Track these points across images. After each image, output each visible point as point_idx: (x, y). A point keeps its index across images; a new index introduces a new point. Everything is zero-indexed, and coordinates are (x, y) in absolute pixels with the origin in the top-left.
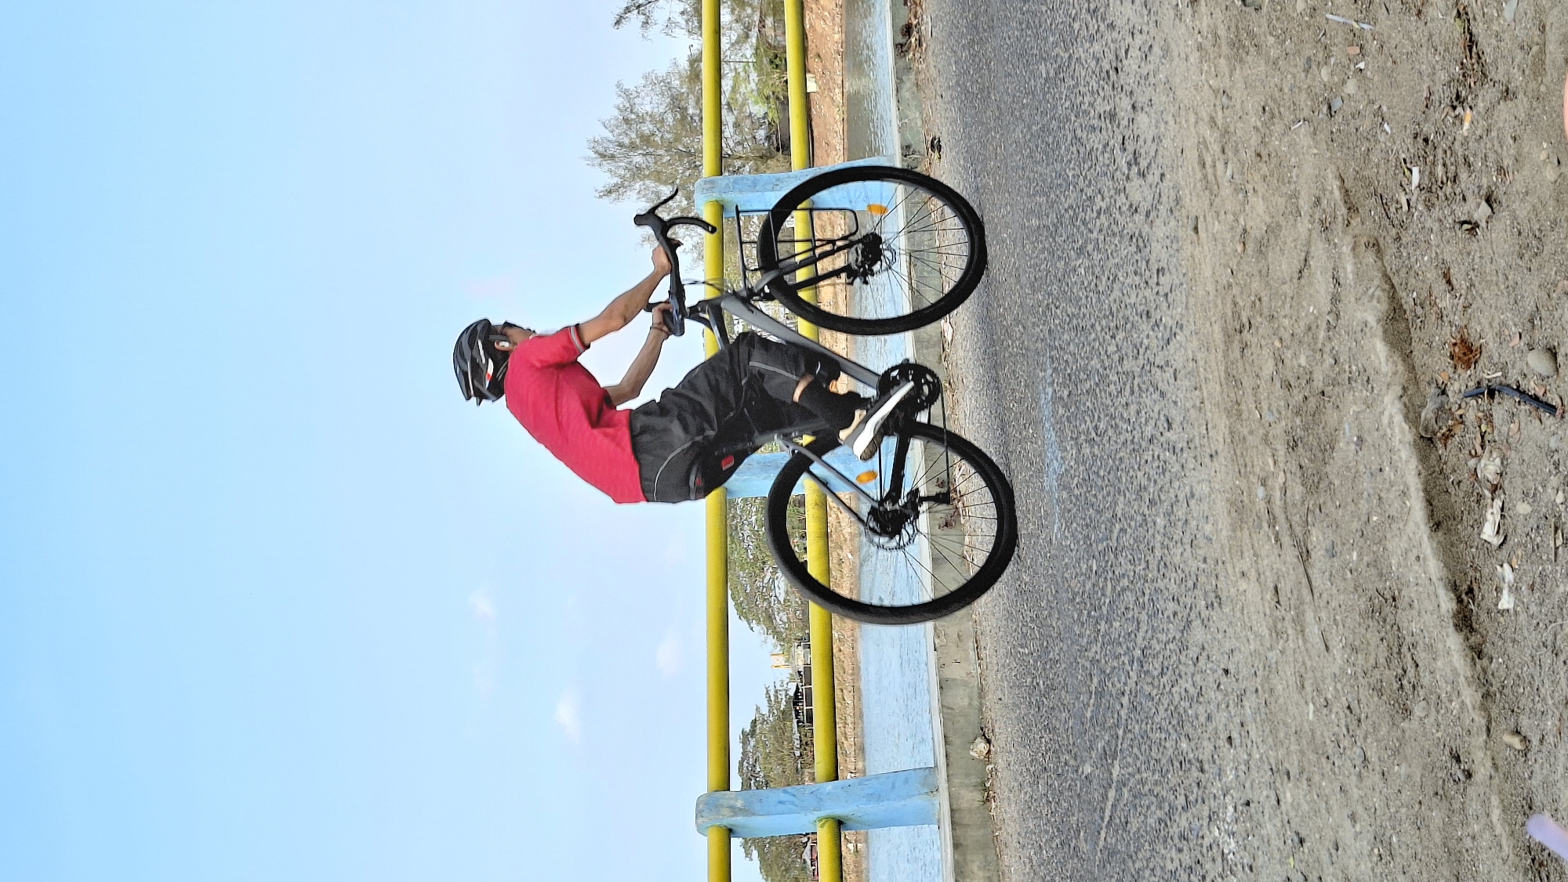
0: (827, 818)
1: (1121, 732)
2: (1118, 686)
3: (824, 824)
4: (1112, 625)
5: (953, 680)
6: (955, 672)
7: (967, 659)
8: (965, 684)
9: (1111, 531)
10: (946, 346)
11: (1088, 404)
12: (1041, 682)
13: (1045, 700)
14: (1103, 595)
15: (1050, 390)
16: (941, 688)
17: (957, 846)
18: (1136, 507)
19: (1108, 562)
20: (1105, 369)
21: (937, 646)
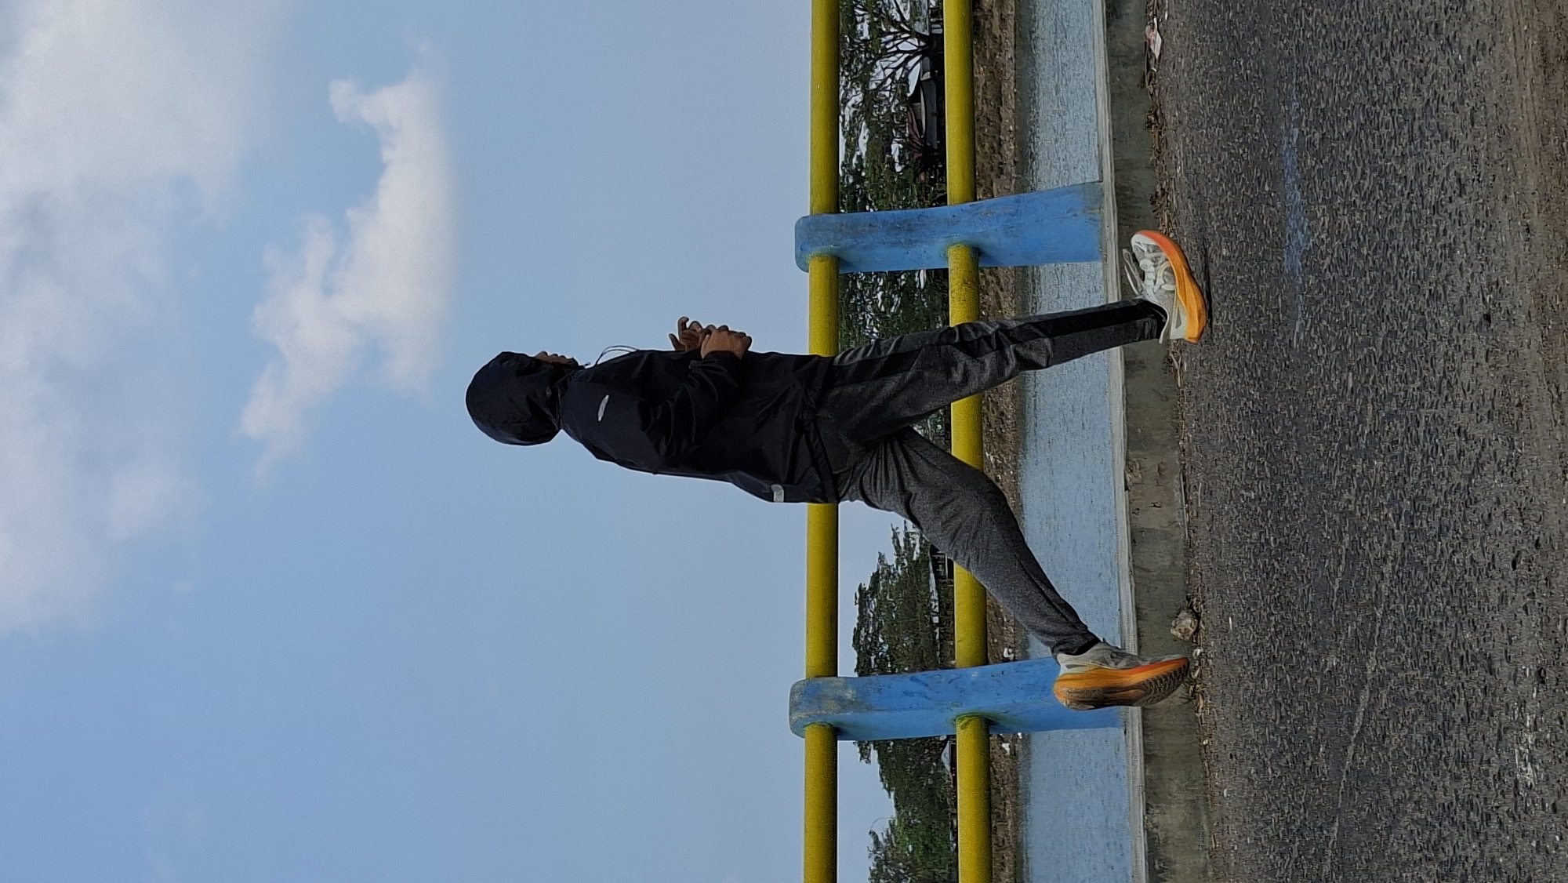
0: (972, 715)
1: (1379, 615)
2: (1378, 547)
3: (967, 724)
4: (1372, 464)
5: (1150, 530)
6: (1154, 520)
7: (1171, 503)
8: (1167, 536)
9: (1376, 335)
10: (1152, 62)
11: (1348, 153)
12: (1272, 538)
13: (1276, 564)
14: (1360, 422)
15: (1296, 131)
16: (1133, 541)
17: (1148, 758)
18: (1412, 302)
19: (1369, 375)
20: (1374, 106)
21: (1130, 483)
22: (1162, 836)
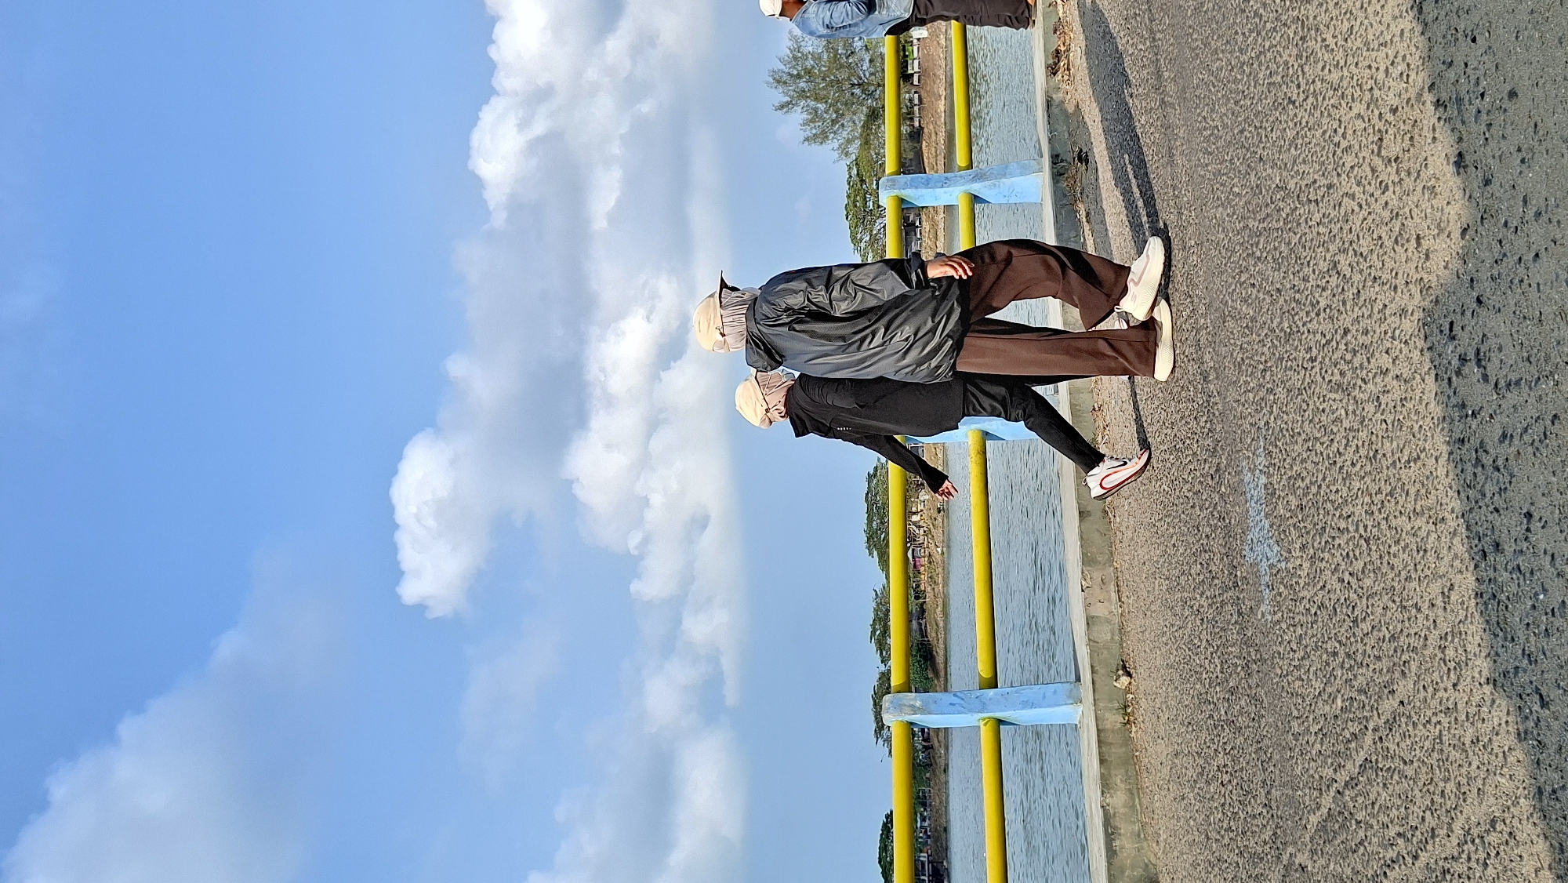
0: (989, 719)
3: (986, 723)
5: (1097, 617)
6: (1100, 611)
7: (1109, 600)
8: (1108, 621)
16: (1088, 624)
17: (1102, 761)
21: (1084, 587)
22: (1112, 812)
